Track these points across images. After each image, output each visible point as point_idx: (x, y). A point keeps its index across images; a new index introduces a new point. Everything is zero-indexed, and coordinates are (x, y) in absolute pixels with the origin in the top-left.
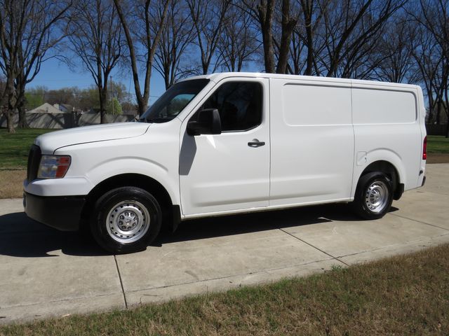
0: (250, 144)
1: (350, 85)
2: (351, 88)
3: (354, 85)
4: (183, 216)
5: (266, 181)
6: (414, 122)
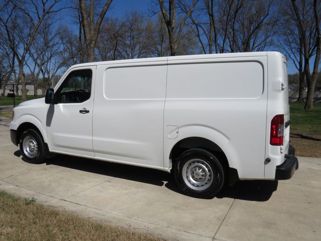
0: (81, 111)
1: (166, 62)
2: (167, 64)
3: (169, 62)
4: (50, 150)
5: (90, 138)
6: (259, 97)
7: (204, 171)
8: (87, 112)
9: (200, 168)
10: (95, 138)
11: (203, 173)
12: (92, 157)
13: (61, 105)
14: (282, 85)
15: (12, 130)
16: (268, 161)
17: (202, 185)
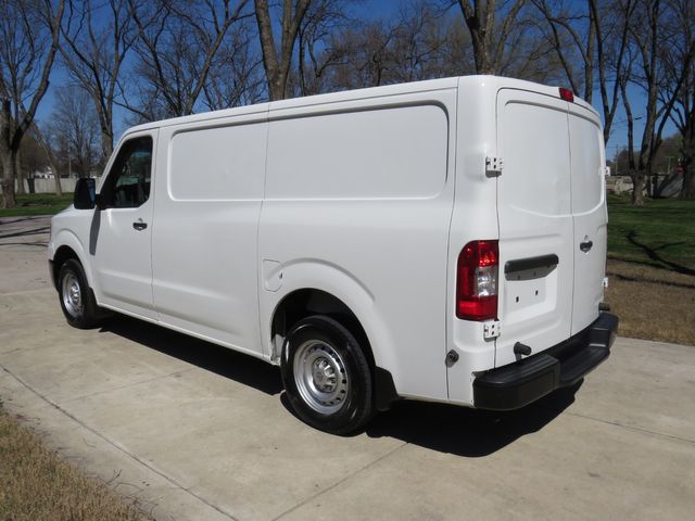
0: (135, 225)
1: (265, 115)
2: (269, 120)
3: (271, 115)
4: (98, 303)
5: (148, 281)
6: (437, 195)
7: (333, 369)
8: (144, 226)
9: (327, 362)
10: (156, 282)
11: (333, 375)
12: (155, 322)
13: (109, 211)
14: (488, 163)
15: (50, 261)
16: (452, 357)
17: (332, 403)
